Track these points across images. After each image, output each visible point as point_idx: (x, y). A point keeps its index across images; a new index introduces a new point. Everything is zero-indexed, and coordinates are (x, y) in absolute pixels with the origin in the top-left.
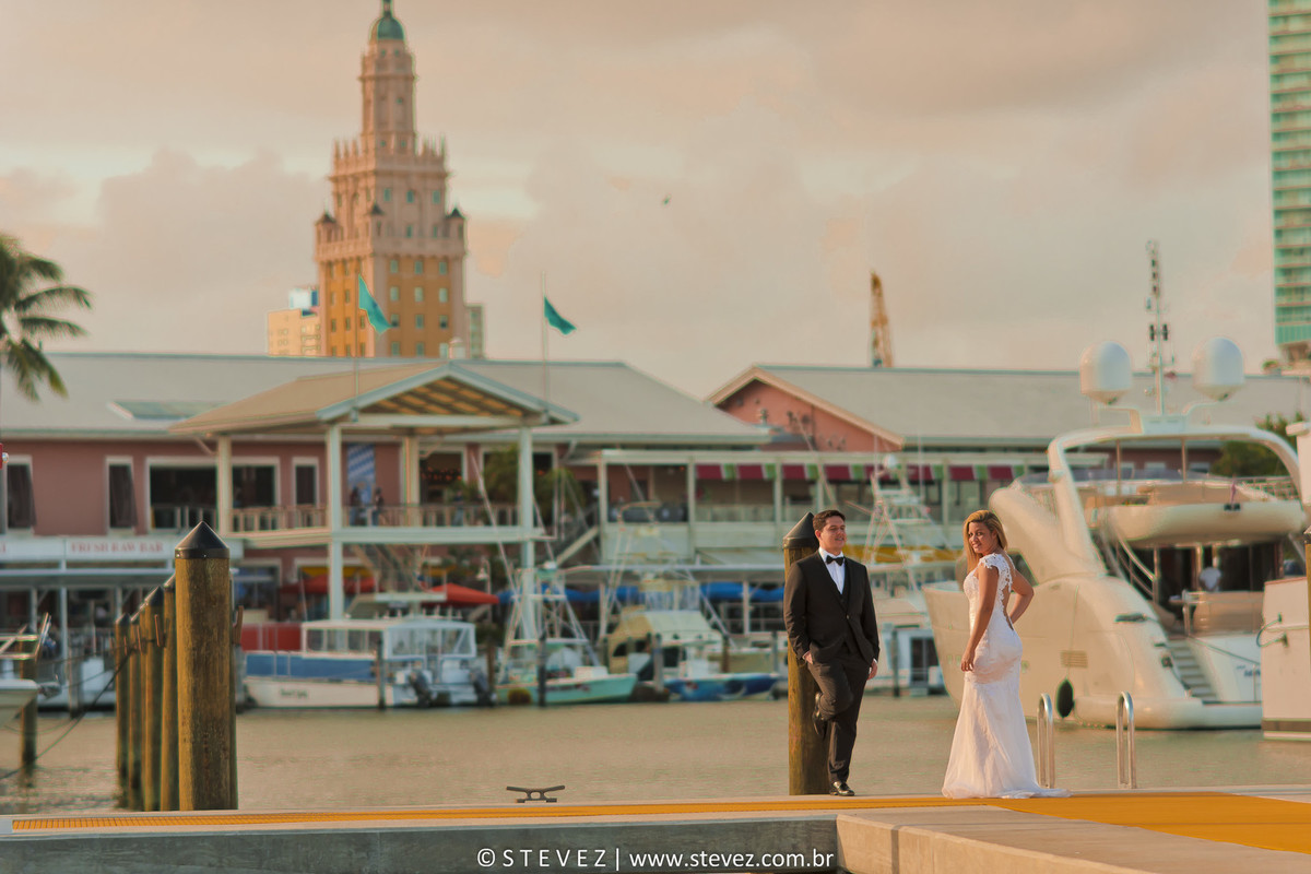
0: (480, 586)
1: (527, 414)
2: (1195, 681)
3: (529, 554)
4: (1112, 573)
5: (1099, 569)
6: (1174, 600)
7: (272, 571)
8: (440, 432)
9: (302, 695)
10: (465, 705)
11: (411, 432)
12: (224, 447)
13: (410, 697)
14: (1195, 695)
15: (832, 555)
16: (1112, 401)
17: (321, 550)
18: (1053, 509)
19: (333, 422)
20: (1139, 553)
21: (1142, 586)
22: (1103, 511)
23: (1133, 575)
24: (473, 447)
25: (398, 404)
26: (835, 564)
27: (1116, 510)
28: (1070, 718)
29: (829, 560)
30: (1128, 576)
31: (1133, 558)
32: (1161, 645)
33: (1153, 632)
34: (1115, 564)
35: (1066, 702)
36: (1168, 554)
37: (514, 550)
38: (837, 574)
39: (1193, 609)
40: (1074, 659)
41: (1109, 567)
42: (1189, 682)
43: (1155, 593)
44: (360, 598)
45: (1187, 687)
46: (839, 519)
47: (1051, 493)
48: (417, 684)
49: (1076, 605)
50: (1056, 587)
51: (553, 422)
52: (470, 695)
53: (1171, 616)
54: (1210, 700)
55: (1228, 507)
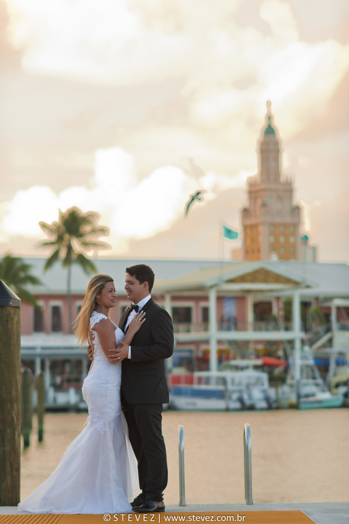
0: (279, 358)
1: (296, 284)
3: (298, 344)
7: (191, 351)
8: (261, 291)
9: (194, 404)
10: (262, 409)
11: (249, 291)
12: (168, 298)
13: (237, 405)
17: (207, 342)
19: (212, 287)
24: (278, 299)
25: (242, 279)
37: (291, 342)
44: (225, 363)
48: (241, 400)
51: (308, 287)
52: (264, 405)
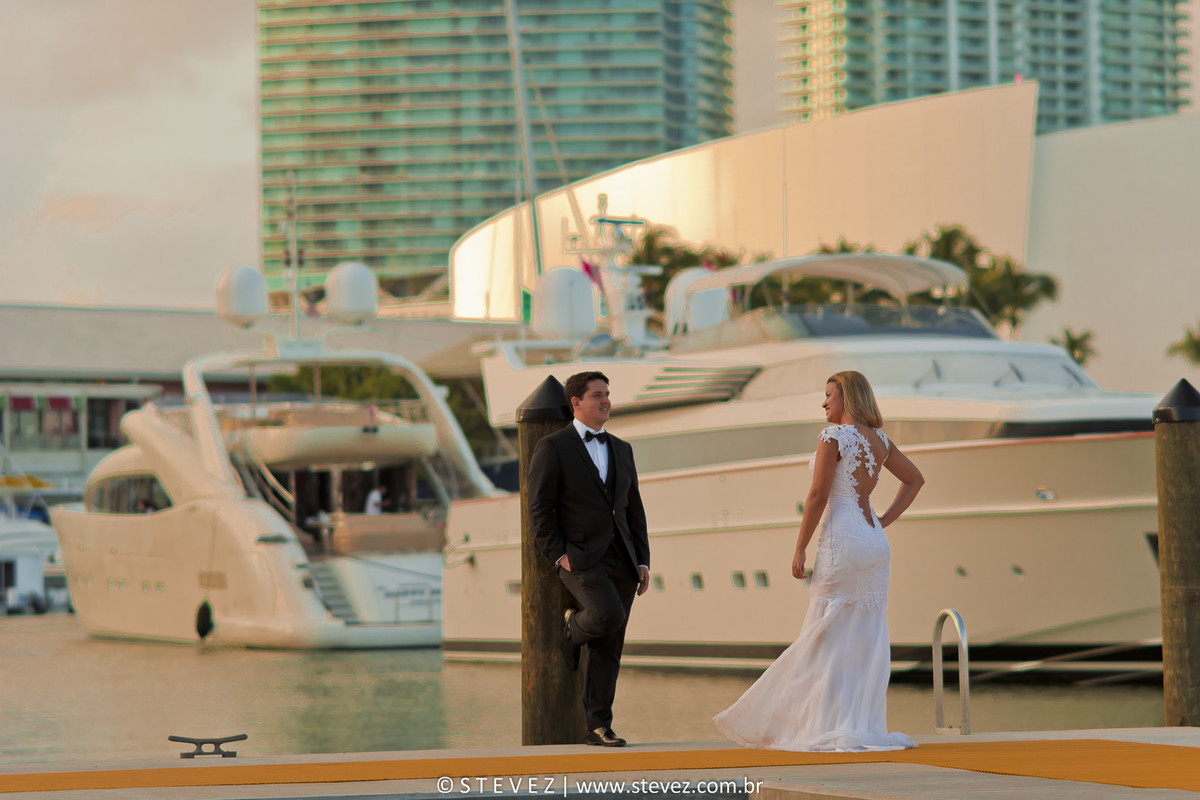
2: (336, 602)
4: (250, 495)
5: (238, 491)
6: (310, 521)
14: (337, 616)
15: (592, 431)
16: (247, 325)
18: (189, 430)
20: (277, 475)
21: (280, 506)
22: (239, 435)
23: (272, 497)
26: (595, 442)
27: (254, 433)
28: (209, 639)
29: (589, 436)
30: (266, 498)
31: (272, 480)
32: (301, 566)
33: (293, 552)
34: (253, 486)
35: (204, 623)
36: (303, 477)
38: (599, 455)
39: (331, 530)
40: (213, 580)
41: (246, 488)
42: (330, 603)
43: (292, 515)
45: (328, 608)
46: (600, 382)
47: (186, 417)
49: (214, 525)
50: (193, 509)
53: (309, 538)
54: (352, 622)
55: (366, 430)
